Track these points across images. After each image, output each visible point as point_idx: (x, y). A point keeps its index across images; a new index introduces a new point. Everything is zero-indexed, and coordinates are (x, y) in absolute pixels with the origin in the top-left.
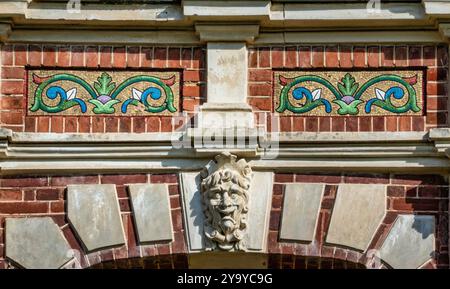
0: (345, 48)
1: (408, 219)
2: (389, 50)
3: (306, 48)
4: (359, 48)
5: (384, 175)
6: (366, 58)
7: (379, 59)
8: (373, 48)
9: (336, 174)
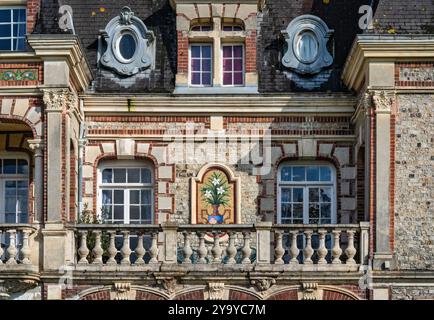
0: (18, 63)
1: (34, 108)
2: (29, 64)
3: (8, 63)
4: (21, 63)
5: (28, 97)
6: (23, 66)
7: (26, 66)
8: (25, 63)
9: (15, 96)
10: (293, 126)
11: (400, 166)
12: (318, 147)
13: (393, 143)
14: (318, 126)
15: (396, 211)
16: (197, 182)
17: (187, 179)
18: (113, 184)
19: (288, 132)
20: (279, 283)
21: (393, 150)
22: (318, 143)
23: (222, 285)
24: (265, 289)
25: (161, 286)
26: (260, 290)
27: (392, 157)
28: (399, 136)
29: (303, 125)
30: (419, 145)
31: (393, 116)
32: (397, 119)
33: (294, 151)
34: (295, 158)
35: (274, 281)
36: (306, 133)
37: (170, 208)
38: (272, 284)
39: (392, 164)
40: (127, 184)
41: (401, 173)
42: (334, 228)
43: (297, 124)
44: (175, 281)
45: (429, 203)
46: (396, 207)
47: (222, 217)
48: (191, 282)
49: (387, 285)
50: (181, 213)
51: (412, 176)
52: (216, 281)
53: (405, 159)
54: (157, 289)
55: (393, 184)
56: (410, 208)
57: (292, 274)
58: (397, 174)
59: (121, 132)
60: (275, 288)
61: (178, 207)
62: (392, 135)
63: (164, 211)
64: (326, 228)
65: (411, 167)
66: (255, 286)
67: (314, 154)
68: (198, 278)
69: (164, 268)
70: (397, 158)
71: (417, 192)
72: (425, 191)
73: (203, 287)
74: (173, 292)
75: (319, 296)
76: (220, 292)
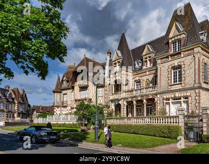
17: (144, 81)
20: (146, 96)
21: (160, 73)
24: (144, 97)
30: (164, 71)
31: (160, 67)
39: (160, 75)
44: (134, 97)
45: (165, 80)
53: (162, 74)
55: (160, 78)
56: (163, 81)
57: (148, 94)
62: (160, 71)
68: (137, 96)
72: (165, 78)
73: (137, 98)
74: (134, 99)
75: (151, 97)
76: (140, 98)
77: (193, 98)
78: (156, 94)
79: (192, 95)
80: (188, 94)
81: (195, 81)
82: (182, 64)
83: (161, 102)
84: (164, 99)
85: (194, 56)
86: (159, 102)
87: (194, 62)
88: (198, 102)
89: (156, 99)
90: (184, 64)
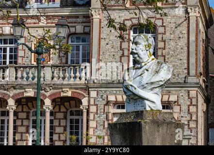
10: (74, 20)
11: (103, 40)
12: (84, 29)
13: (100, 30)
14: (84, 19)
15: (100, 59)
16: (35, 44)
17: (31, 43)
18: (3, 45)
19: (72, 23)
20: (54, 89)
21: (100, 34)
22: (84, 27)
23: (31, 90)
24: (48, 92)
25: (7, 90)
26: (46, 92)
27: (100, 36)
28: (103, 28)
29: (78, 19)
30: (111, 31)
31: (100, 19)
32: (102, 21)
33: (74, 31)
34: (75, 34)
35: (51, 88)
36: (79, 23)
37: (23, 55)
38: (50, 90)
39: (100, 39)
40: (8, 45)
41: (103, 43)
42: (76, 66)
43: (76, 19)
44: (12, 88)
45: (114, 55)
46: (101, 57)
47: (44, 59)
48: (19, 89)
49: (96, 89)
50: (28, 57)
51: (107, 44)
52: (29, 88)
53: (105, 37)
54: (6, 92)
55: (99, 48)
56: (106, 57)
57: (58, 85)
58: (102, 43)
59: (5, 24)
60: (52, 91)
61: (26, 55)
62: (100, 27)
63: (21, 57)
64: (73, 66)
65: (107, 41)
66: (44, 90)
67: (82, 32)
68: (21, 87)
69: (9, 83)
70: (101, 37)
71: (109, 51)
72: (113, 50)
73: (23, 91)
74: (12, 93)
75: (69, 94)
76: (30, 93)
77: (184, 108)
78: (87, 88)
79: (181, 101)
80: (173, 98)
81: (188, 69)
82: (159, 23)
83: (101, 111)
84: (108, 103)
85: (187, 12)
86: (93, 109)
87: (185, 23)
88: (194, 118)
89: (85, 101)
90: (163, 26)
